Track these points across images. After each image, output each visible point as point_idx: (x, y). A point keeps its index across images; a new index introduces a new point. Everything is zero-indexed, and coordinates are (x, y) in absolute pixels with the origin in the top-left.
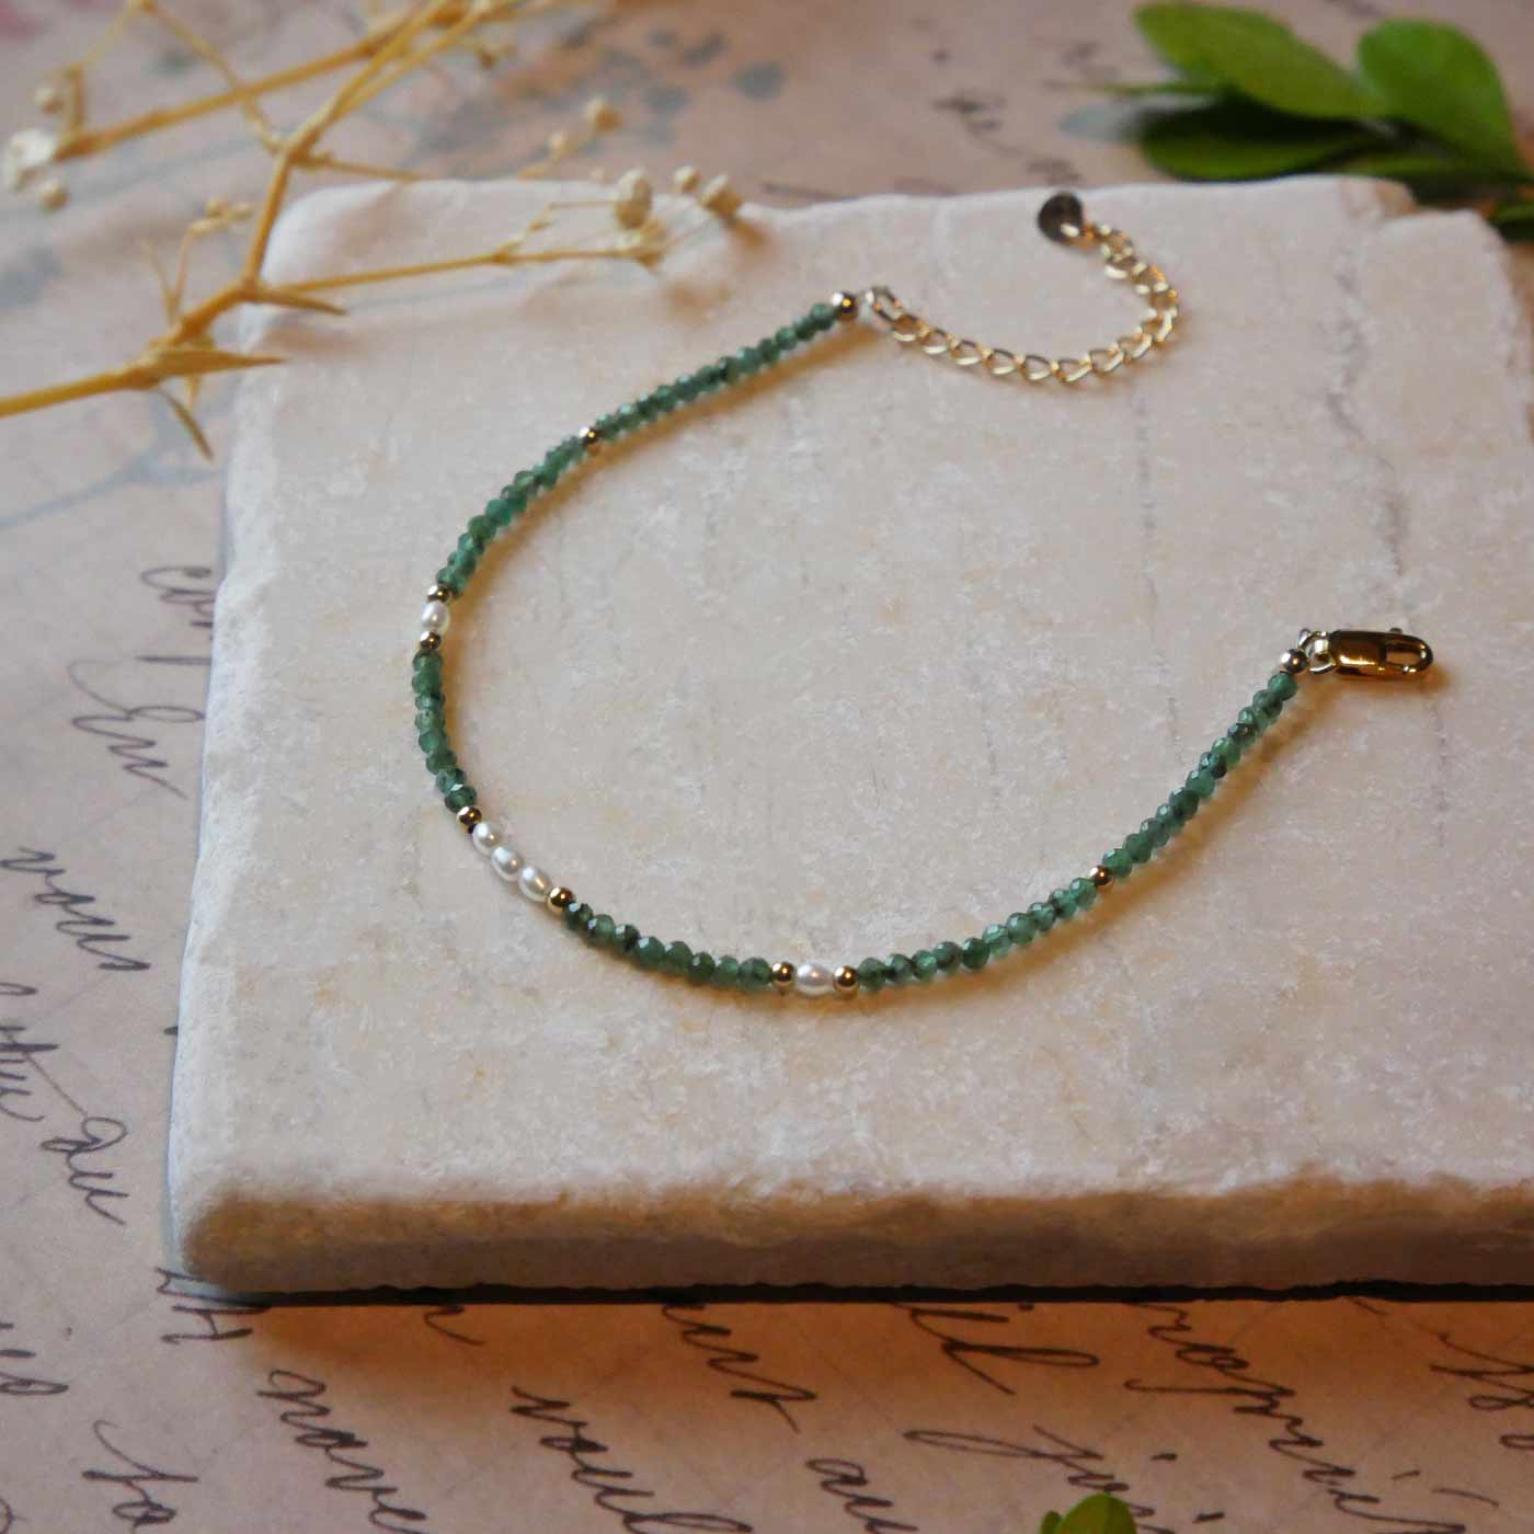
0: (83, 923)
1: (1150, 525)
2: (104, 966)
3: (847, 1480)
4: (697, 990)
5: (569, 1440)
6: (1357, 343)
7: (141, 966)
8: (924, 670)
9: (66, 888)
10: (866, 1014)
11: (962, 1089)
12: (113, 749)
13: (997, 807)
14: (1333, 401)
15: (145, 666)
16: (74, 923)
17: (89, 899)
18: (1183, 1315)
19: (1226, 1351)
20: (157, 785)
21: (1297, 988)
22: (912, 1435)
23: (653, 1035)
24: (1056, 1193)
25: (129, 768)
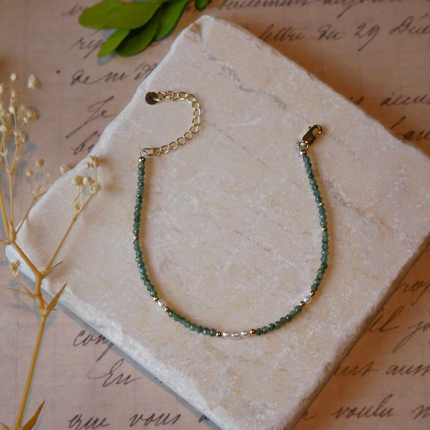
0: (159, 420)
1: (244, 148)
2: (173, 423)
3: (395, 369)
4: (291, 322)
5: (350, 413)
6: (230, 71)
7: (179, 416)
8: (247, 220)
9: (147, 418)
10: (321, 296)
11: (351, 292)
12: (117, 383)
13: (291, 233)
14: (241, 88)
15: (99, 362)
16: (158, 421)
17: (154, 415)
18: (405, 283)
19: (417, 283)
20: (134, 381)
21: (374, 214)
22: (394, 351)
23: (296, 338)
24: (385, 293)
25: (125, 384)
